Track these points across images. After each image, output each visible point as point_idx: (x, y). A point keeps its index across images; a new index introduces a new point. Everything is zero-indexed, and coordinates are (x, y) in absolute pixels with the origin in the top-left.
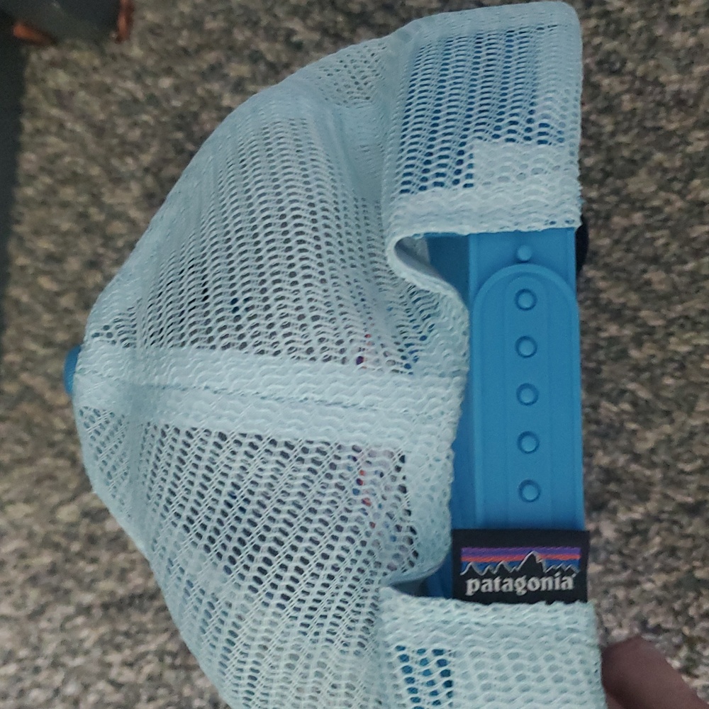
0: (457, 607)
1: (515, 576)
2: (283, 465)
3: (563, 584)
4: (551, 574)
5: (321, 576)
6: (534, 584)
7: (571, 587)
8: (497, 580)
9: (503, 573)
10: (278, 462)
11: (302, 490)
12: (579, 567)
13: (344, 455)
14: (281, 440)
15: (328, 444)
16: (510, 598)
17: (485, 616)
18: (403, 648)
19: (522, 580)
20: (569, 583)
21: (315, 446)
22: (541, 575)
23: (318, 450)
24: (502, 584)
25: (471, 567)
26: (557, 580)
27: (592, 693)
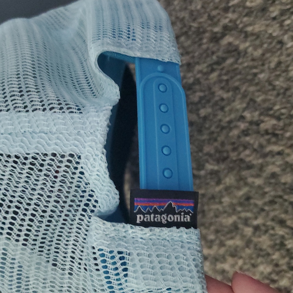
0: (132, 228)
1: (161, 213)
2: (15, 168)
3: (185, 219)
4: (179, 213)
5: (44, 222)
6: (171, 218)
7: (189, 220)
8: (152, 216)
9: (156, 212)
10: (12, 166)
11: (26, 179)
12: (193, 210)
13: (47, 158)
14: (12, 155)
15: (38, 154)
16: (159, 225)
17: (146, 234)
18: (102, 250)
19: (164, 216)
20: (188, 218)
21: (31, 156)
22: (174, 214)
23: (33, 158)
24: (154, 217)
25: (140, 208)
26: (182, 217)
27: (199, 277)
